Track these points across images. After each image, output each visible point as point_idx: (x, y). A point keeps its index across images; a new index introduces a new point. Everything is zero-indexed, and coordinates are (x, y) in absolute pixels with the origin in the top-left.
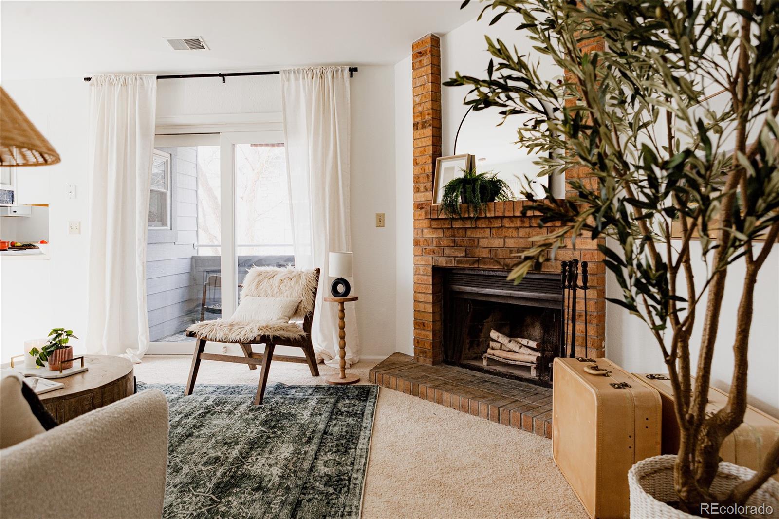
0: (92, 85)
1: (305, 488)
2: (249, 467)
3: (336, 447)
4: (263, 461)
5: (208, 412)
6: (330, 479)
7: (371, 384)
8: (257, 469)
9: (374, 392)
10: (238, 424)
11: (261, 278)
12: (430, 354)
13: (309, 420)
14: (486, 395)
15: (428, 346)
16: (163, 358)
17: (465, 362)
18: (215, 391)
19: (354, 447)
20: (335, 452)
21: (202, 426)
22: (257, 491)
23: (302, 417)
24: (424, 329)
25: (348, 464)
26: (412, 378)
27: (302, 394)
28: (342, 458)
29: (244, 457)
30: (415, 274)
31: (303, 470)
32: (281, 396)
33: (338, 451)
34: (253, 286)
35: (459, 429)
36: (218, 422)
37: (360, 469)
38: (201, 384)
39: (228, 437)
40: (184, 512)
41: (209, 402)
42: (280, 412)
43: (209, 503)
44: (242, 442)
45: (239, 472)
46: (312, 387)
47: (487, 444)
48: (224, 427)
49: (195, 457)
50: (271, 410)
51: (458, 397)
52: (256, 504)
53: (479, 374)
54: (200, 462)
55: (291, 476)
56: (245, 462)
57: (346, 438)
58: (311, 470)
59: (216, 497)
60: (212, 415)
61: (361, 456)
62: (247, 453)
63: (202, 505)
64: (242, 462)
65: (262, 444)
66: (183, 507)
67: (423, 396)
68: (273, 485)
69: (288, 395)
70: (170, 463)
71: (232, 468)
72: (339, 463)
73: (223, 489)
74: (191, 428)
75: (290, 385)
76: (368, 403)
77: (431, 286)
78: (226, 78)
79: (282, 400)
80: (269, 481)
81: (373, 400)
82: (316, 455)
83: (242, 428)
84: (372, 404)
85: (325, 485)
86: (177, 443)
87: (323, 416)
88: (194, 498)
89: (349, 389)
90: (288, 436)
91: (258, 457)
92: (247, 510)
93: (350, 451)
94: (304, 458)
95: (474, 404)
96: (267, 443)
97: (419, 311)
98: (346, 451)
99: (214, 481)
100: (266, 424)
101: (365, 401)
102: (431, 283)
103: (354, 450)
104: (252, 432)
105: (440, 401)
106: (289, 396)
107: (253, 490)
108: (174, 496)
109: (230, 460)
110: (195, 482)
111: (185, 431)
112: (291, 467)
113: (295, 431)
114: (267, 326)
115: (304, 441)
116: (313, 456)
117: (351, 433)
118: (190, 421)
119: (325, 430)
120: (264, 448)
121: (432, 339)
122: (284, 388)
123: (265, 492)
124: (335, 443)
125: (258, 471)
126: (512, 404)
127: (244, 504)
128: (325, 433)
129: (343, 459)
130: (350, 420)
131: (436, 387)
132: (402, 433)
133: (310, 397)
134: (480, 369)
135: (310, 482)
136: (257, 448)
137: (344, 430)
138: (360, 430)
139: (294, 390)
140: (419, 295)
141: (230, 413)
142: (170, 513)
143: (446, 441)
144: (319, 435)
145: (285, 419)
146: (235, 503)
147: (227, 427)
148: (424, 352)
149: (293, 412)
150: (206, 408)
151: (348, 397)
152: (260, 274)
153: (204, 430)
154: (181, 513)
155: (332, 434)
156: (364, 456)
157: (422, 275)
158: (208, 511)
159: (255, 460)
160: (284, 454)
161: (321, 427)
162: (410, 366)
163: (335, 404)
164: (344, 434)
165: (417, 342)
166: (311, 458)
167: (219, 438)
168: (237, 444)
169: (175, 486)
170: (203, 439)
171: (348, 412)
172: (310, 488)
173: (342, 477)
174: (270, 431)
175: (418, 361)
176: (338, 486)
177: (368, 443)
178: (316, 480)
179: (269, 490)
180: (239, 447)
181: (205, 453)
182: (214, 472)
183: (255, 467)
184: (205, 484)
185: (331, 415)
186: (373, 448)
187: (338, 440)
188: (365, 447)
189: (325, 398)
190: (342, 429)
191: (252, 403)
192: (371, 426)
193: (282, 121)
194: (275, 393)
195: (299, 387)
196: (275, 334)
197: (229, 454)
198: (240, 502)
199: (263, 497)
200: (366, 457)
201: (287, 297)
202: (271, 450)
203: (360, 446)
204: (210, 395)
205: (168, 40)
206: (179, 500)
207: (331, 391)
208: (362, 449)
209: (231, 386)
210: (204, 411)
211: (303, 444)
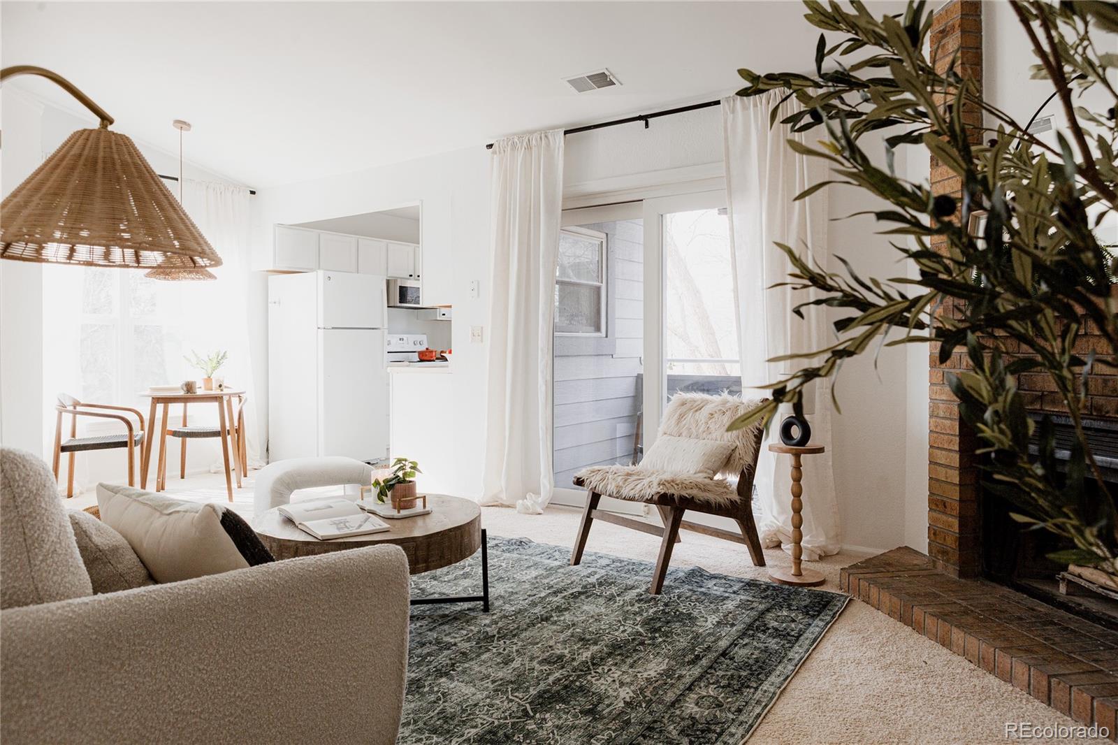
0: (494, 153)
1: (650, 729)
2: (593, 680)
3: (728, 679)
4: (616, 675)
5: (586, 592)
6: (693, 725)
7: (840, 592)
8: (602, 684)
9: (836, 606)
10: (612, 616)
11: (684, 409)
12: (955, 557)
13: (712, 631)
14: (1036, 649)
15: (951, 543)
16: (570, 511)
17: (1024, 582)
18: (608, 565)
19: (755, 685)
20: (723, 687)
21: (566, 609)
22: (585, 715)
23: (704, 624)
24: (944, 513)
25: (733, 709)
26: (908, 594)
27: (722, 589)
28: (728, 698)
29: (596, 662)
30: (931, 416)
31: (661, 701)
32: (690, 588)
33: (729, 685)
34: (673, 421)
35: (958, 698)
36: (589, 607)
37: (746, 722)
38: (596, 553)
39: (590, 632)
40: (485, 717)
41: (593, 580)
42: (677, 610)
43: (520, 714)
44: (603, 643)
45: (578, 684)
46: (742, 582)
47: (1000, 737)
48: (592, 617)
49: (535, 650)
50: (666, 605)
51: (976, 642)
52: (575, 733)
53: (1043, 608)
54: (538, 657)
55: (641, 706)
56: (592, 672)
57: (751, 669)
58: (673, 704)
59: (532, 709)
60: (587, 597)
61: (758, 702)
62: (602, 659)
63: (510, 715)
64: (589, 669)
65: (628, 651)
66: (488, 710)
67: (920, 628)
68: (610, 712)
69: (701, 587)
70: (504, 650)
71: (571, 676)
72: (719, 705)
73: (545, 701)
74: (551, 611)
75: (712, 573)
76: (817, 622)
77: (958, 439)
78: (651, 120)
79: (689, 594)
80: (608, 706)
81: (828, 618)
82: (692, 684)
83: (615, 623)
84: (821, 624)
85: (682, 732)
86: (525, 626)
87: (735, 628)
88: (506, 703)
89: (797, 593)
90: (669, 647)
91: (613, 668)
92: (559, 738)
93: (746, 691)
94: (672, 685)
95: (1004, 660)
96: (635, 650)
97: (937, 480)
98: (739, 690)
99: (542, 686)
100: (648, 624)
101: (813, 617)
102: (958, 433)
103: (752, 690)
104: (624, 631)
105: (946, 643)
106: (703, 590)
107: (581, 712)
108: (486, 693)
109: (575, 664)
110: (518, 682)
111: (543, 613)
112: (648, 694)
113: (683, 643)
114: (673, 481)
115: (687, 660)
116: (687, 685)
117: (763, 663)
118: (558, 600)
119: (727, 649)
120: (627, 657)
121: (957, 531)
122: (701, 576)
123: (595, 719)
124: (729, 673)
125: (602, 687)
126: (1083, 676)
127: (559, 727)
128: (724, 654)
129: (730, 700)
130: (773, 644)
131: (943, 616)
132: (848, 681)
133: (733, 595)
134: (1049, 599)
135: (661, 722)
136: (619, 655)
137: (754, 656)
138: (780, 662)
139: (714, 582)
140: (938, 452)
141: (611, 598)
142: (470, 714)
143: (921, 714)
144: (712, 656)
145: (679, 621)
146: (550, 724)
147: (597, 617)
148: (944, 553)
149: (695, 613)
150: (585, 587)
151: (789, 606)
152: (683, 404)
153: (567, 617)
154: (481, 718)
155: (732, 659)
156: (764, 704)
157: (943, 418)
158: (513, 724)
159: (606, 671)
160: (649, 673)
161: (723, 644)
162: (914, 573)
163: (763, 614)
164: (751, 662)
165: (933, 533)
166: (682, 687)
167: (578, 630)
168: (595, 643)
169: (493, 682)
170: (559, 627)
171: (776, 630)
172: (658, 730)
173: (713, 727)
174: (649, 635)
175: (934, 566)
176: (699, 738)
177: (782, 684)
178: (672, 721)
179: (602, 718)
180: (596, 648)
181: (550, 647)
182: (548, 675)
183: (602, 681)
184: (528, 688)
185: (748, 630)
186: (787, 695)
187: (738, 669)
188: (772, 690)
189: (753, 602)
190: (752, 654)
191: (647, 591)
192: (801, 659)
193: (725, 174)
194: (684, 582)
195: (725, 578)
196: (684, 493)
197: (578, 655)
198: (556, 723)
199: (589, 726)
200: (766, 706)
201: (716, 440)
202: (635, 662)
203: (765, 687)
204: (598, 570)
205: (568, 81)
206: (488, 700)
207: (769, 592)
208: (765, 691)
209: (633, 561)
210: (580, 590)
211: (683, 664)
